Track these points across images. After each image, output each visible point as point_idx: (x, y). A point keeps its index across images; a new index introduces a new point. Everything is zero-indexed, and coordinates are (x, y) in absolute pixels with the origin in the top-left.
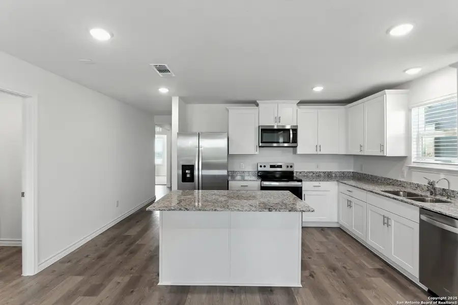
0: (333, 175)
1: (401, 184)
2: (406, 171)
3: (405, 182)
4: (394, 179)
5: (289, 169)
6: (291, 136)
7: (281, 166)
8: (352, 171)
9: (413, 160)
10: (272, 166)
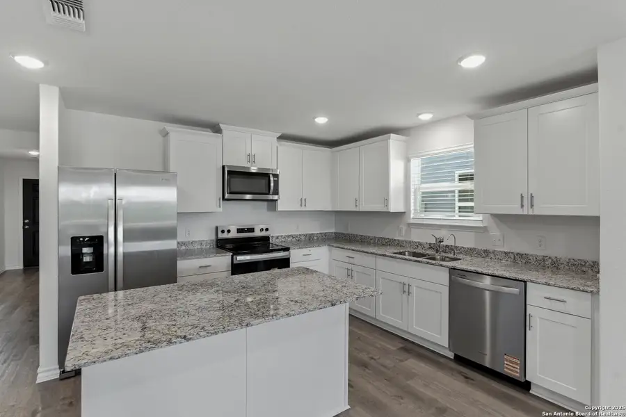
0: (315, 238)
1: (398, 244)
2: (404, 228)
3: (403, 241)
4: (390, 237)
5: (264, 234)
6: (272, 184)
7: (252, 230)
8: (333, 230)
9: (412, 216)
10: (240, 231)
